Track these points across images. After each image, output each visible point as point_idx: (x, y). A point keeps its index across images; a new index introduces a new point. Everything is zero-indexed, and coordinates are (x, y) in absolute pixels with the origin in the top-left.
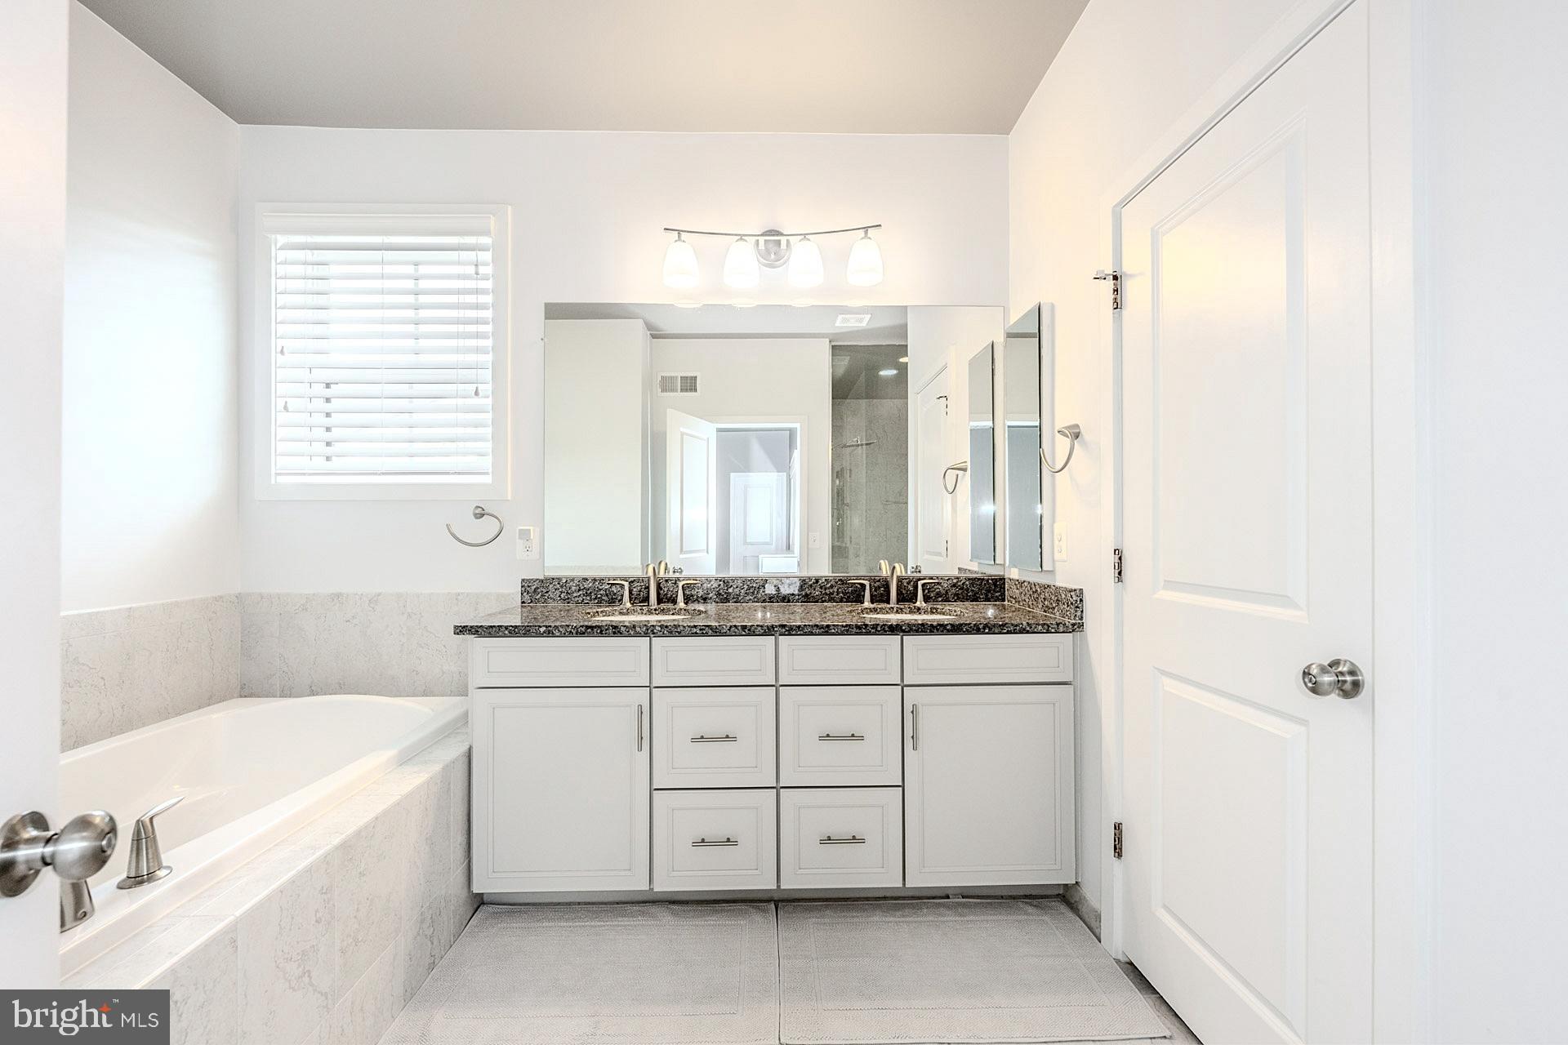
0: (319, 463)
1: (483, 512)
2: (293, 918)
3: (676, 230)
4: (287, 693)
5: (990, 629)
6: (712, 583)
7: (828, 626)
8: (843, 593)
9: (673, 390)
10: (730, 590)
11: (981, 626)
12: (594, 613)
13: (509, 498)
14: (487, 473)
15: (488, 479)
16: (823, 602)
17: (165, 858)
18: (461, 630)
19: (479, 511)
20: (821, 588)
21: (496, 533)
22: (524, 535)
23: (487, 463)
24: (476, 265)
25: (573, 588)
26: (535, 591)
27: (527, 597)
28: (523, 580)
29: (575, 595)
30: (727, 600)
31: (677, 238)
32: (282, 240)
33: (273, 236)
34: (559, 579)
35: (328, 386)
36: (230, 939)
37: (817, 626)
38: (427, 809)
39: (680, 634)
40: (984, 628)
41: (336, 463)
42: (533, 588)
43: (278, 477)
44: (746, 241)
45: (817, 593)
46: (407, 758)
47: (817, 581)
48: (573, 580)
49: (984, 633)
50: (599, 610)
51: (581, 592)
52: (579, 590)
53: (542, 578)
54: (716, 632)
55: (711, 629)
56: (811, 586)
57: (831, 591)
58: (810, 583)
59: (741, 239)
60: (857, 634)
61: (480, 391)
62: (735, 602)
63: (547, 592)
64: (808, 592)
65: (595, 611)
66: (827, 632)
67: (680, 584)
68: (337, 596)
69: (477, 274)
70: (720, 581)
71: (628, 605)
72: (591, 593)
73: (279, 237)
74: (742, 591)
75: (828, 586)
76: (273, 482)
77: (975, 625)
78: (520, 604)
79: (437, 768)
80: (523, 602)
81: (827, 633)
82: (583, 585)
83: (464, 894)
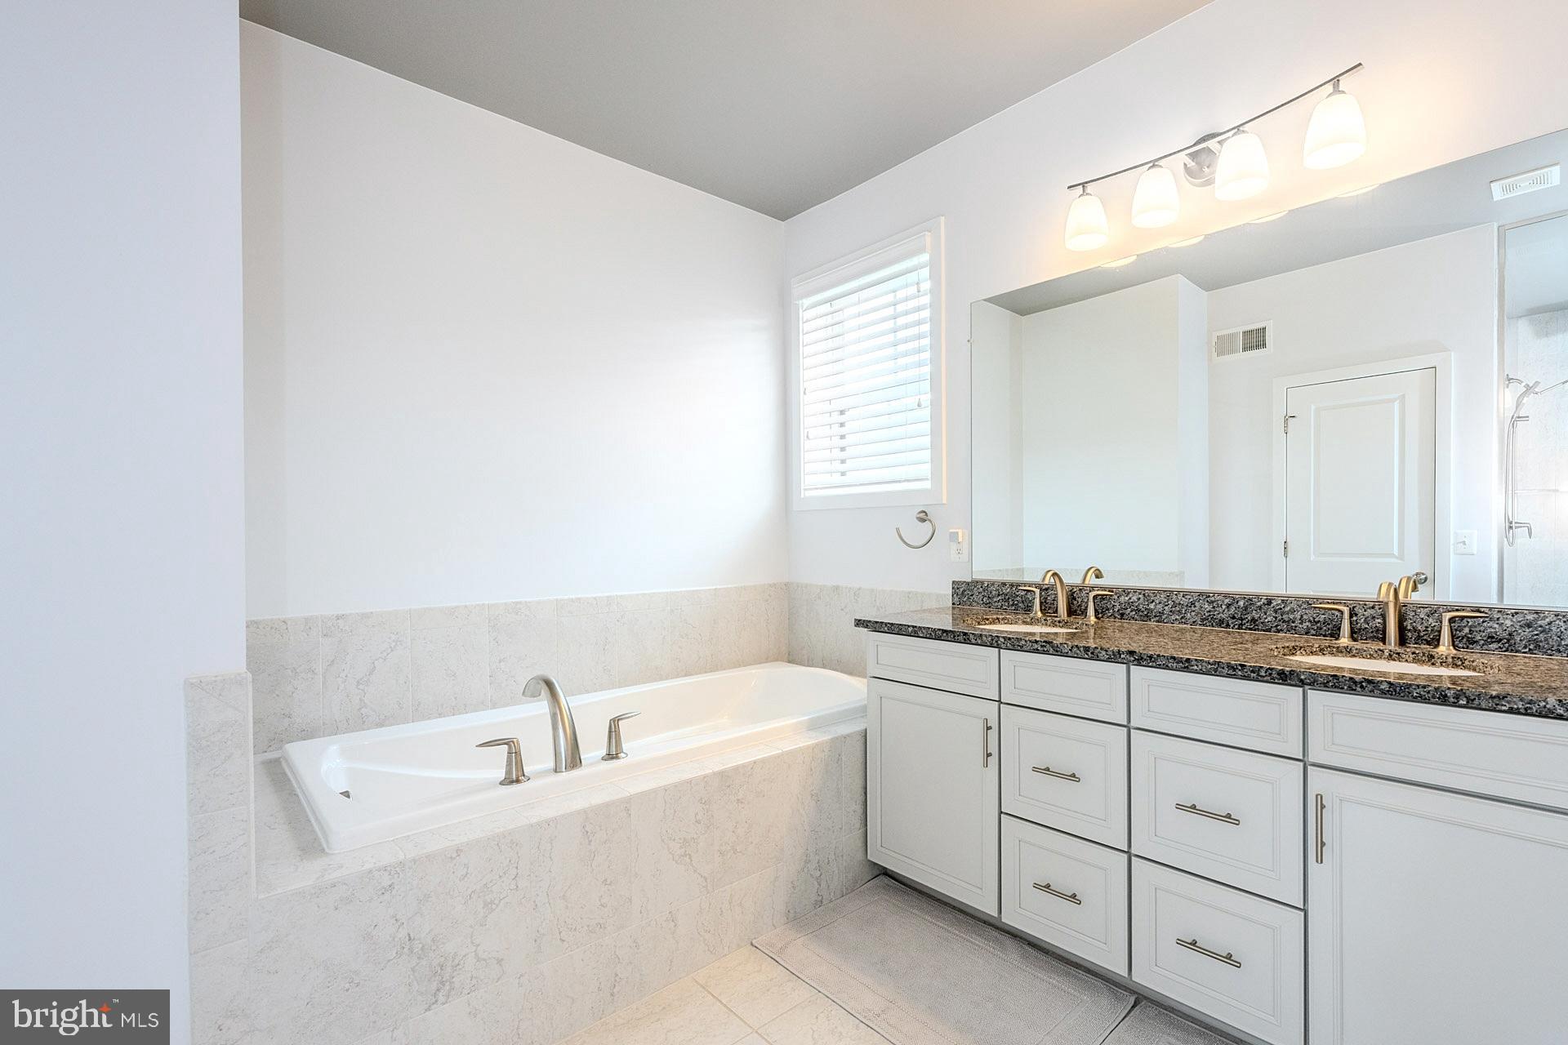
0: (837, 479)
1: (925, 517)
2: (675, 812)
3: (1079, 185)
4: (810, 663)
5: (1469, 700)
6: (1131, 595)
7: (1188, 660)
8: (1310, 621)
9: (1232, 351)
10: (1152, 606)
11: (1450, 694)
12: (994, 620)
13: (944, 502)
14: (927, 479)
15: (927, 485)
16: (1278, 631)
17: (625, 746)
18: (859, 623)
19: (922, 515)
20: (1276, 612)
21: (930, 535)
22: (954, 537)
23: (926, 470)
24: (918, 284)
25: (994, 592)
26: (966, 594)
27: (956, 599)
28: (953, 582)
29: (995, 600)
30: (1147, 617)
31: (1081, 193)
32: (807, 302)
33: (801, 302)
34: (982, 583)
35: (842, 412)
36: (626, 804)
37: (1174, 658)
38: (811, 770)
39: (1021, 649)
40: (1457, 697)
41: (850, 478)
42: (961, 590)
43: (806, 492)
44: (1161, 166)
45: (1269, 619)
46: (814, 725)
47: (1269, 602)
48: (993, 584)
49: (1455, 705)
50: (1001, 617)
51: (1000, 598)
52: (999, 595)
53: (970, 580)
54: (1057, 651)
55: (1052, 647)
56: (1260, 608)
57: (1291, 617)
58: (1259, 604)
59: (1154, 166)
60: (1229, 676)
61: (922, 403)
62: (1158, 621)
63: (972, 595)
64: (1256, 617)
65: (995, 617)
66: (1187, 667)
67: (1092, 595)
68: (837, 588)
69: (919, 291)
70: (1140, 594)
71: (1039, 614)
72: (1009, 599)
73: (804, 301)
74: (1166, 608)
75: (1287, 609)
76: (802, 496)
77: (1436, 689)
78: (951, 605)
79: (827, 737)
80: (953, 604)
81: (1186, 669)
82: (1002, 590)
83: (860, 856)
